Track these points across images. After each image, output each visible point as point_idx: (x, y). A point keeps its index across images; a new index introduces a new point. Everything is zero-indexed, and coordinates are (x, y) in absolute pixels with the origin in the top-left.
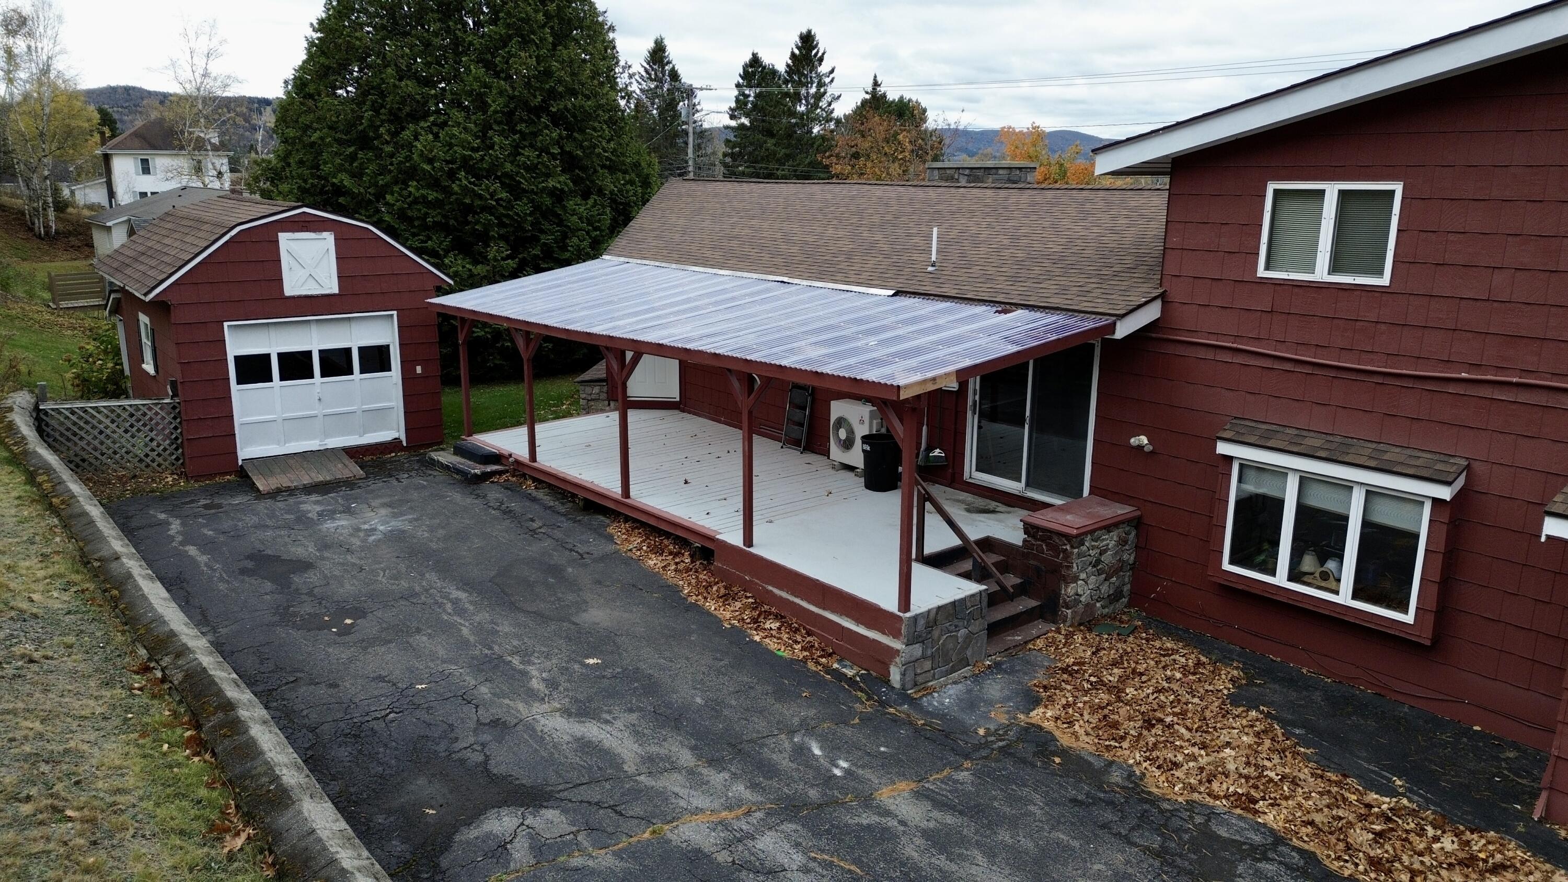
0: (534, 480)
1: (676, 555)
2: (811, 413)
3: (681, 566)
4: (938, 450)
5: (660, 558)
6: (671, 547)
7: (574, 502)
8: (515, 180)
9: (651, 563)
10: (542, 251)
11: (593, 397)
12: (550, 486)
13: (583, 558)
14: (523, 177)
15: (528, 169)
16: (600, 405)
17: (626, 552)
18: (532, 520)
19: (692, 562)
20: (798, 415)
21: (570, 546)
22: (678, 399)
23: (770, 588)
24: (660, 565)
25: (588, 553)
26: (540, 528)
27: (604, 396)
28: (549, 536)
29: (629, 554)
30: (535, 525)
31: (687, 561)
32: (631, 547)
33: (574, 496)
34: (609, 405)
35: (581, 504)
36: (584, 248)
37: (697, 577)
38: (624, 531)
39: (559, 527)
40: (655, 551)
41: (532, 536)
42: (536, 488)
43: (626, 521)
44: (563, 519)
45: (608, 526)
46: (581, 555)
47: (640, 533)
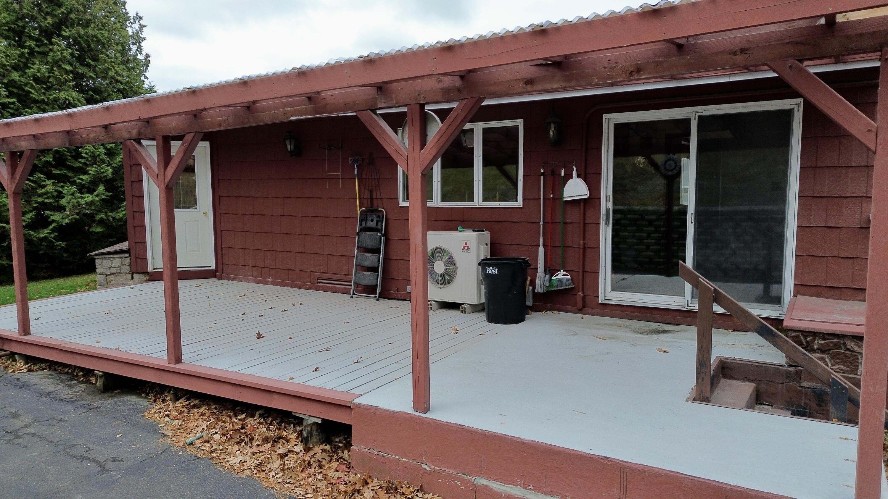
0: (28, 359)
1: (277, 440)
2: (385, 254)
3: (291, 461)
4: (562, 272)
5: (247, 450)
6: (262, 429)
7: (88, 382)
8: (24, 90)
9: (234, 461)
10: (54, 158)
11: (113, 271)
12: (52, 365)
13: (103, 469)
14: (32, 87)
15: (37, 80)
16: (121, 279)
17: (183, 448)
18: (15, 415)
19: (307, 449)
20: (370, 259)
21: (80, 451)
22: (213, 267)
23: (482, 481)
24: (251, 462)
25: (114, 460)
26: (26, 427)
27: (127, 269)
28: (42, 438)
29: (189, 449)
30: (18, 423)
31: (297, 449)
32: (191, 438)
33: (88, 373)
34: (132, 278)
35: (100, 383)
36: (99, 155)
37: (325, 477)
38: (175, 414)
39: (61, 420)
40: (237, 438)
41: (9, 442)
42: (30, 370)
43: (177, 399)
44: (70, 407)
45: (147, 409)
46: (101, 466)
47: (203, 414)
